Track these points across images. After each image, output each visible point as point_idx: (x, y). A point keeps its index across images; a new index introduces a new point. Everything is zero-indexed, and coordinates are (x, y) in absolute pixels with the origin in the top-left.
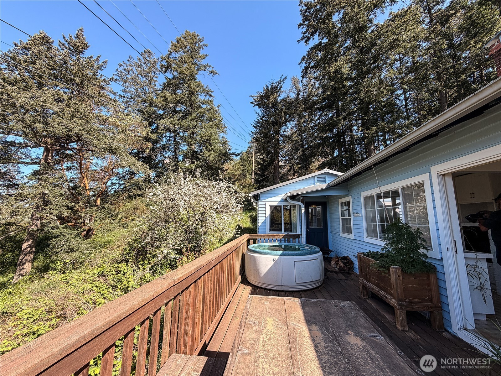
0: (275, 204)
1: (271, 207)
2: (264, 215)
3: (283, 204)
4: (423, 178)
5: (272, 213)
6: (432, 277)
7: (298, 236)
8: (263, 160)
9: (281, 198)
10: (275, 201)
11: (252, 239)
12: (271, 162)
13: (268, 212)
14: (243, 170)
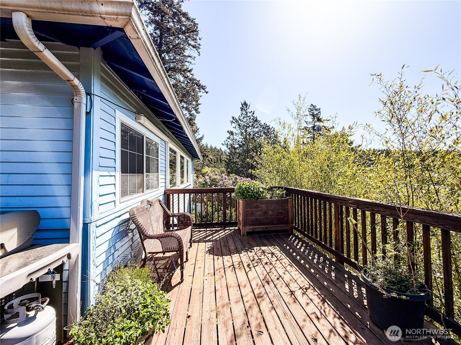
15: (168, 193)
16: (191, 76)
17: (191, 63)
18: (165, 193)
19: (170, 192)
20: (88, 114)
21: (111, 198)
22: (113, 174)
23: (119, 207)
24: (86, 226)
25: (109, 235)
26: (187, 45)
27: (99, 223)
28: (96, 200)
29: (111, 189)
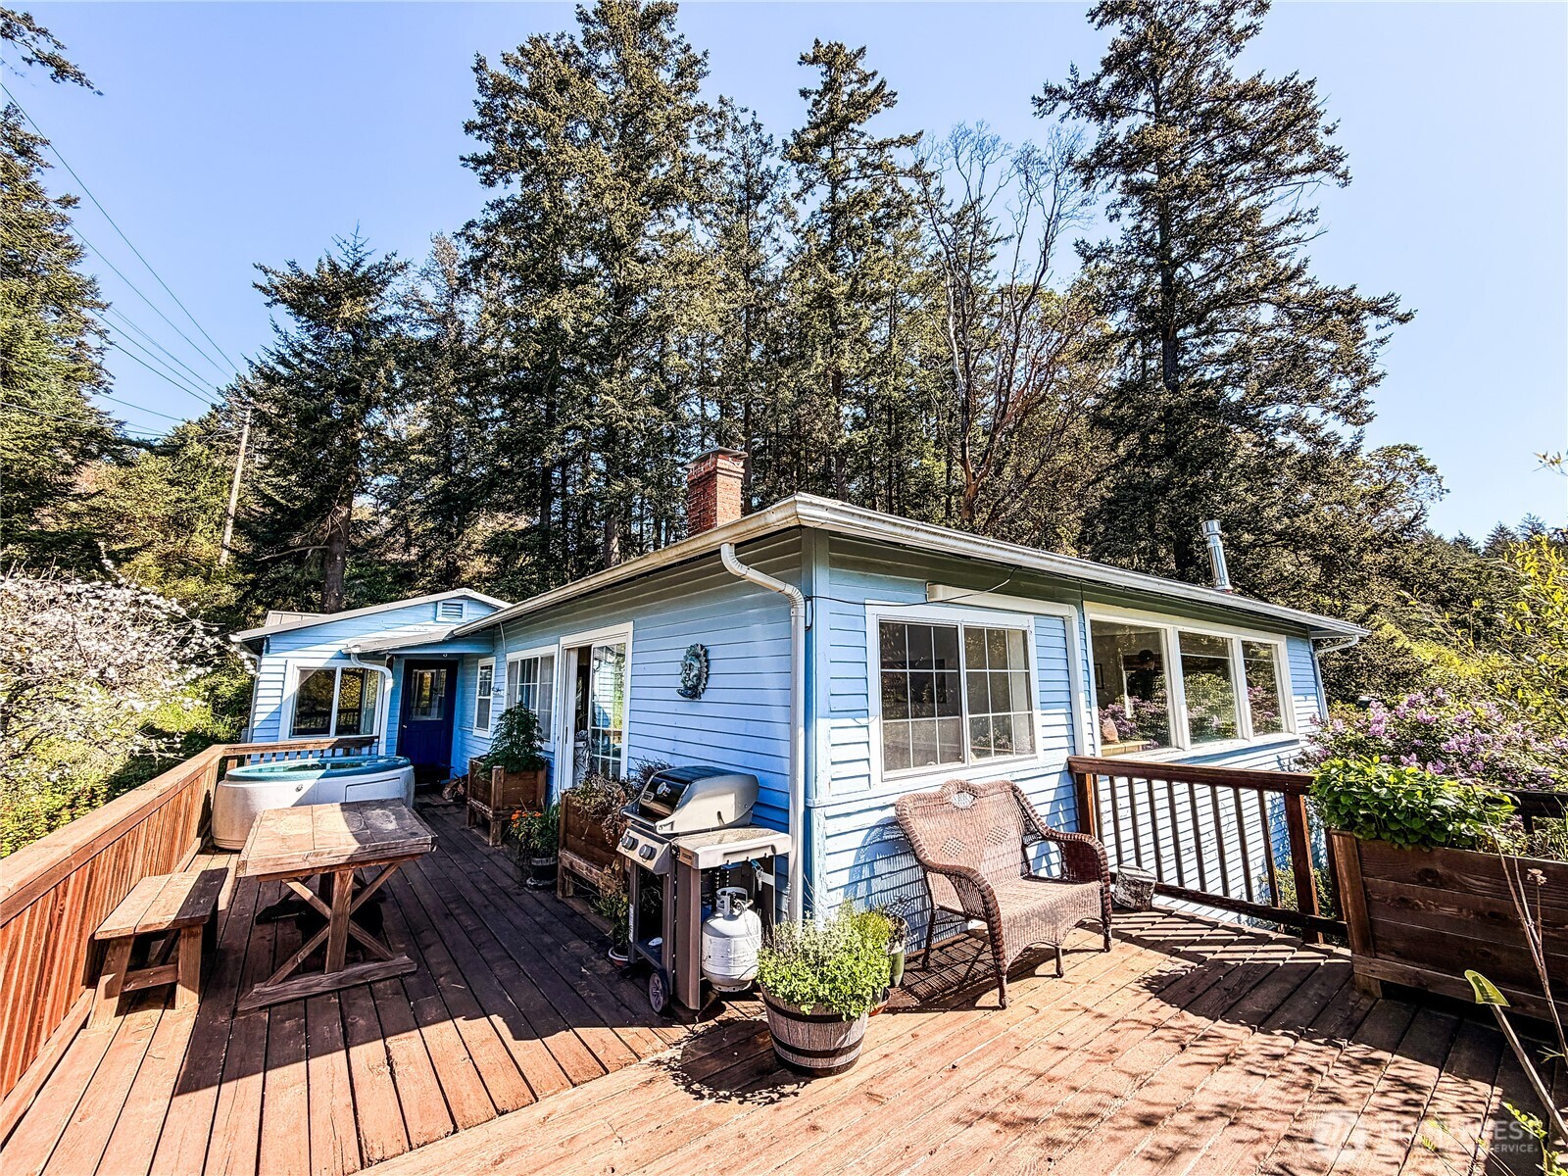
0: (320, 664)
1: (304, 672)
2: (279, 693)
3: (340, 665)
4: (553, 649)
5: (304, 687)
6: (541, 775)
7: (369, 742)
8: (286, 492)
9: (337, 648)
10: (318, 656)
11: (233, 758)
12: (318, 509)
13: (293, 686)
14: (179, 500)
15: (1080, 768)
16: (1304, 291)
17: (1298, 240)
18: (1070, 768)
19: (1087, 767)
20: (808, 629)
21: (862, 768)
22: (863, 721)
23: (879, 788)
24: (808, 810)
25: (857, 839)
26: (1279, 182)
27: (830, 811)
28: (824, 771)
29: (860, 751)
